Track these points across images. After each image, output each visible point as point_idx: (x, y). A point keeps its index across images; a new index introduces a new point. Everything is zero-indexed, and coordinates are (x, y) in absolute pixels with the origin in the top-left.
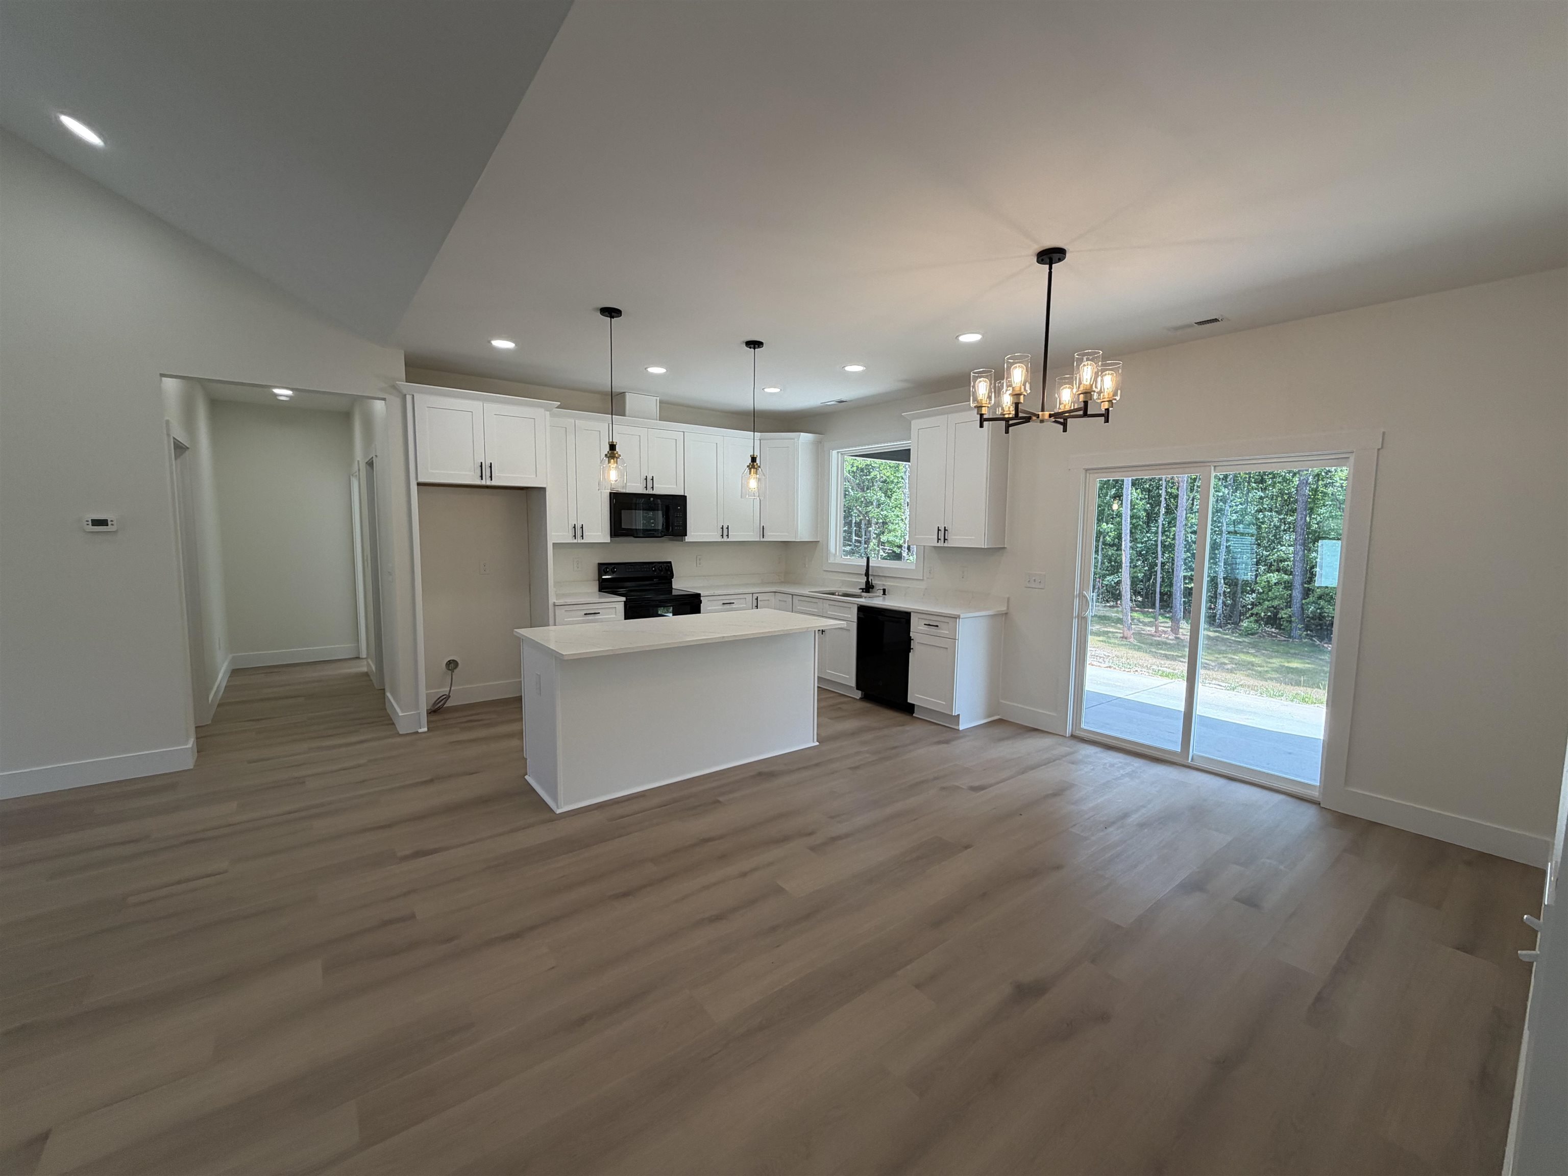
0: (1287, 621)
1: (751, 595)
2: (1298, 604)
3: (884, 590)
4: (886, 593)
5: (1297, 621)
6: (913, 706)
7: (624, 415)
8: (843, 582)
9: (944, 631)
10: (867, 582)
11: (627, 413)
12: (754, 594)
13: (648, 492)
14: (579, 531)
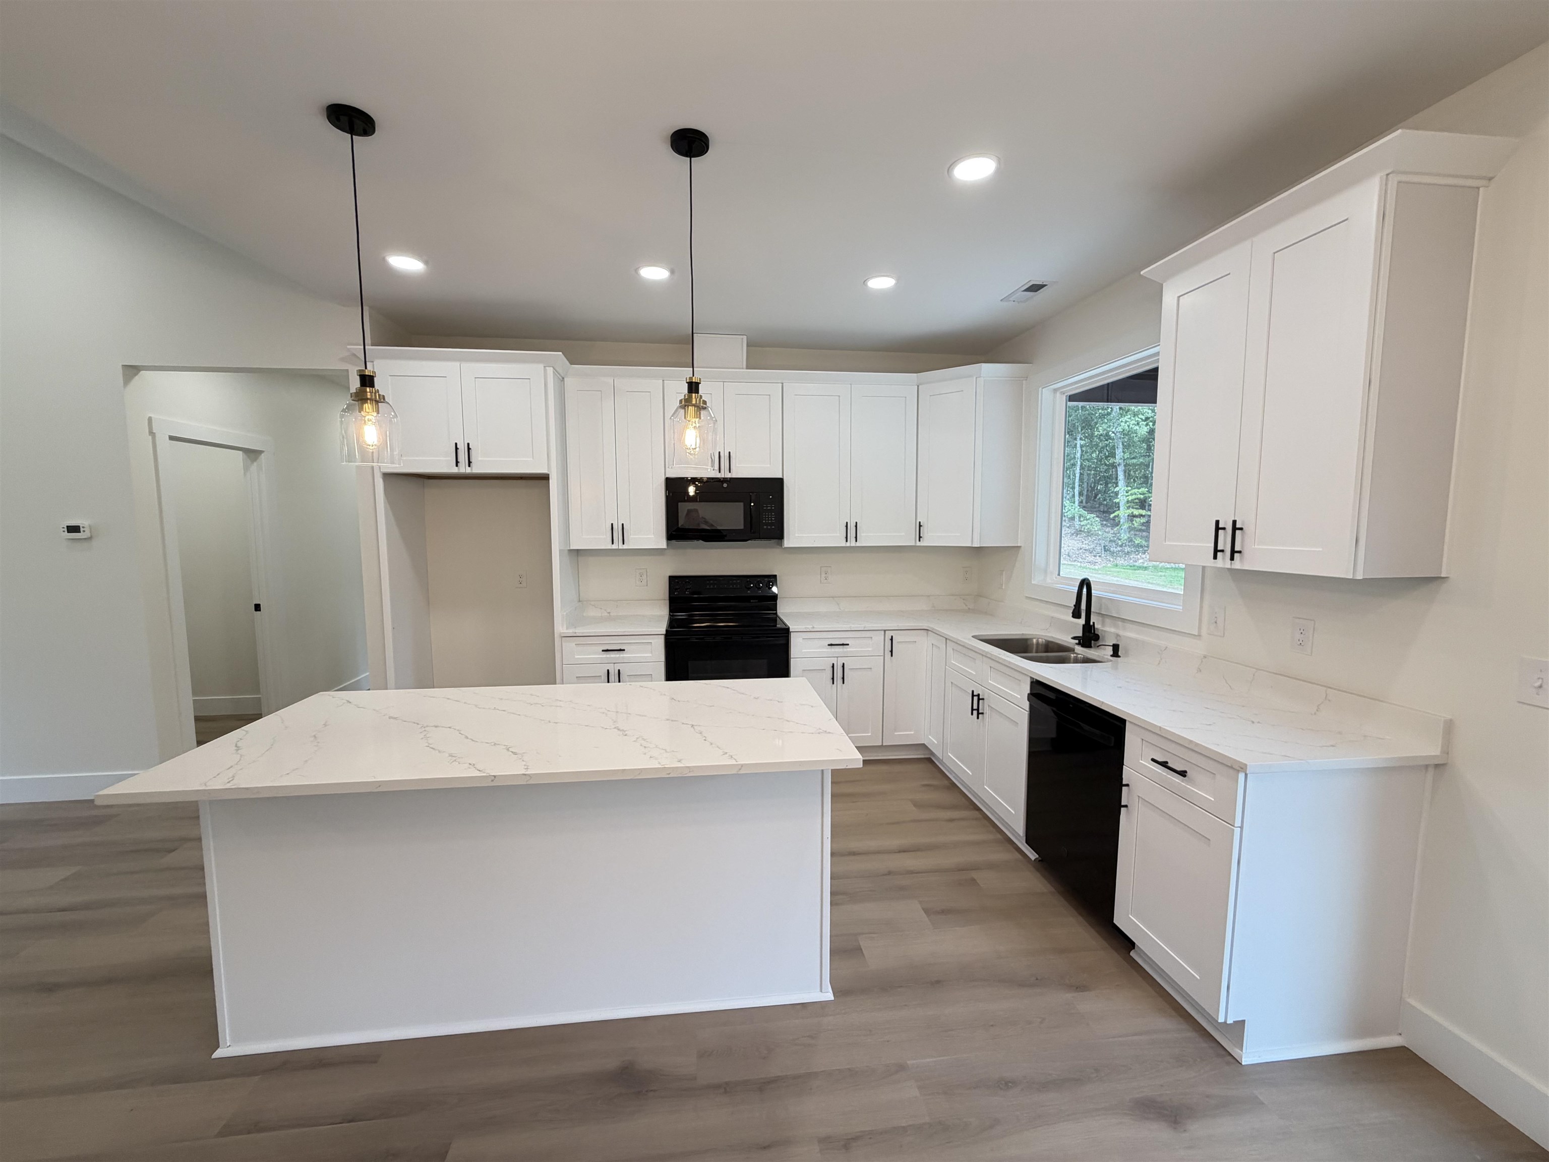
1: (883, 632)
3: (1116, 648)
4: (1120, 654)
8: (1052, 621)
10: (1088, 626)
11: (696, 362)
12: (887, 632)
13: (719, 476)
14: (618, 532)
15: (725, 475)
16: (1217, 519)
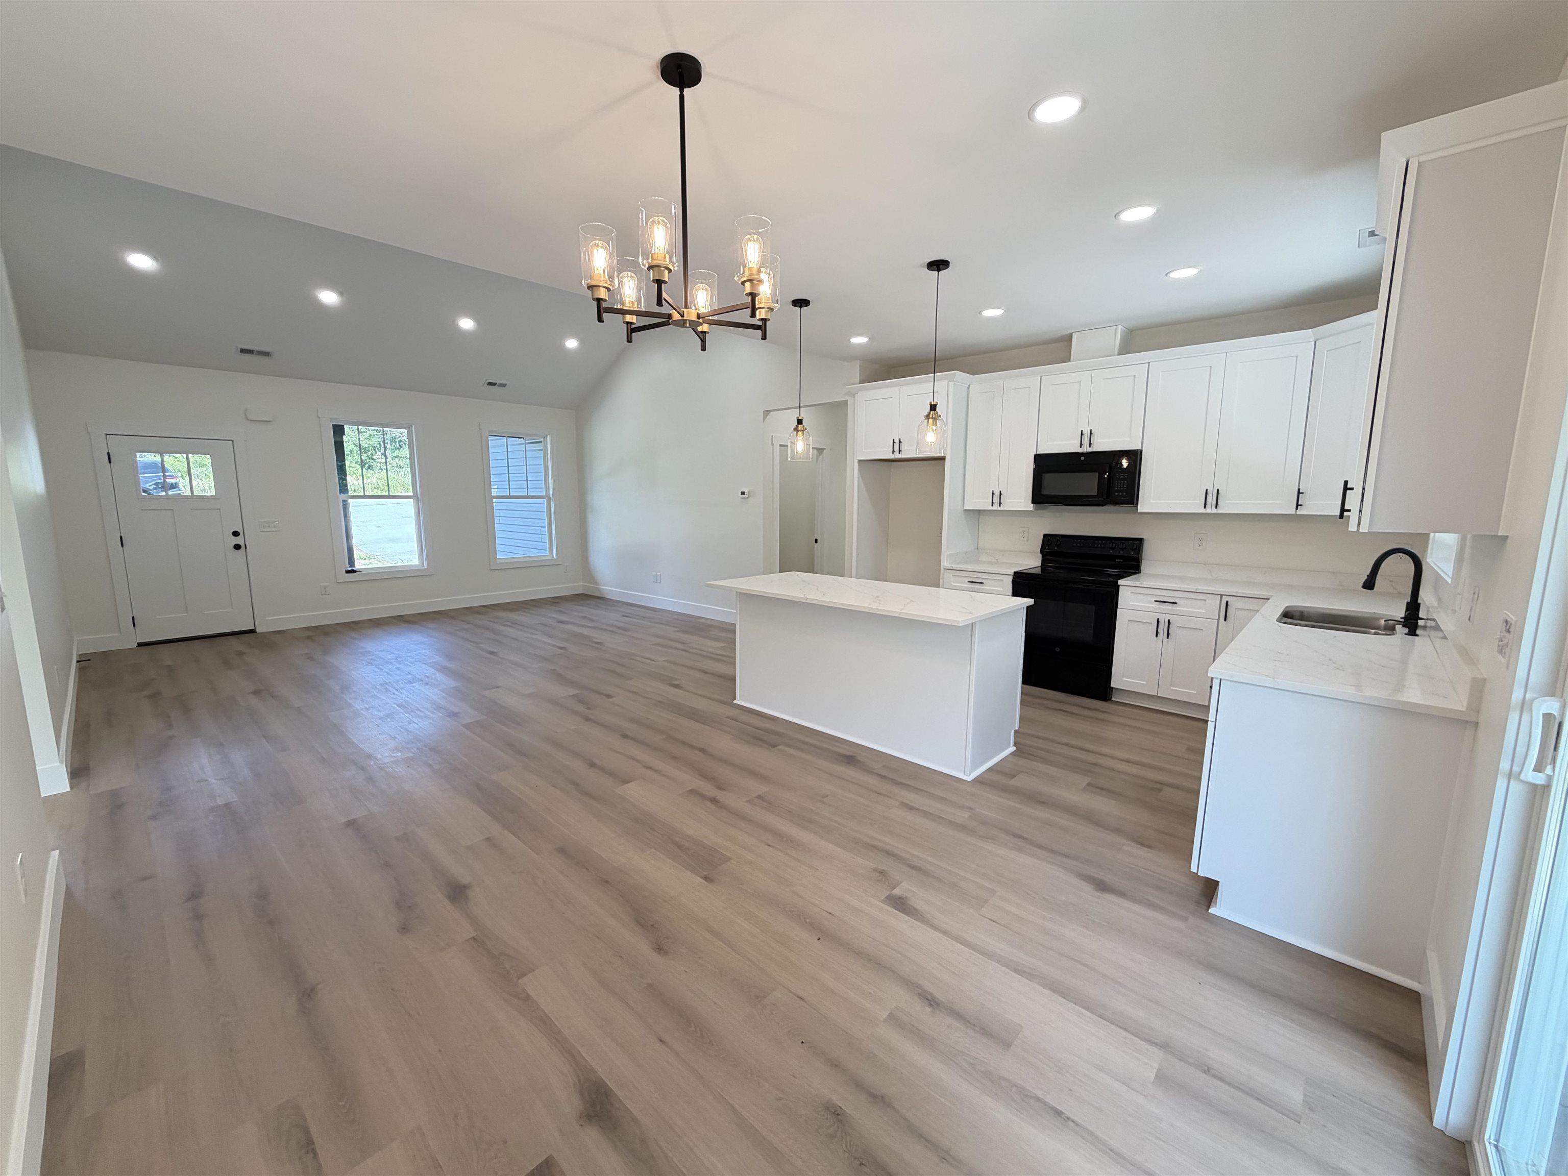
1: (1217, 597)
11: (1073, 357)
12: (1223, 596)
13: (1081, 450)
14: (997, 497)
15: (1086, 449)
16: (1346, 480)
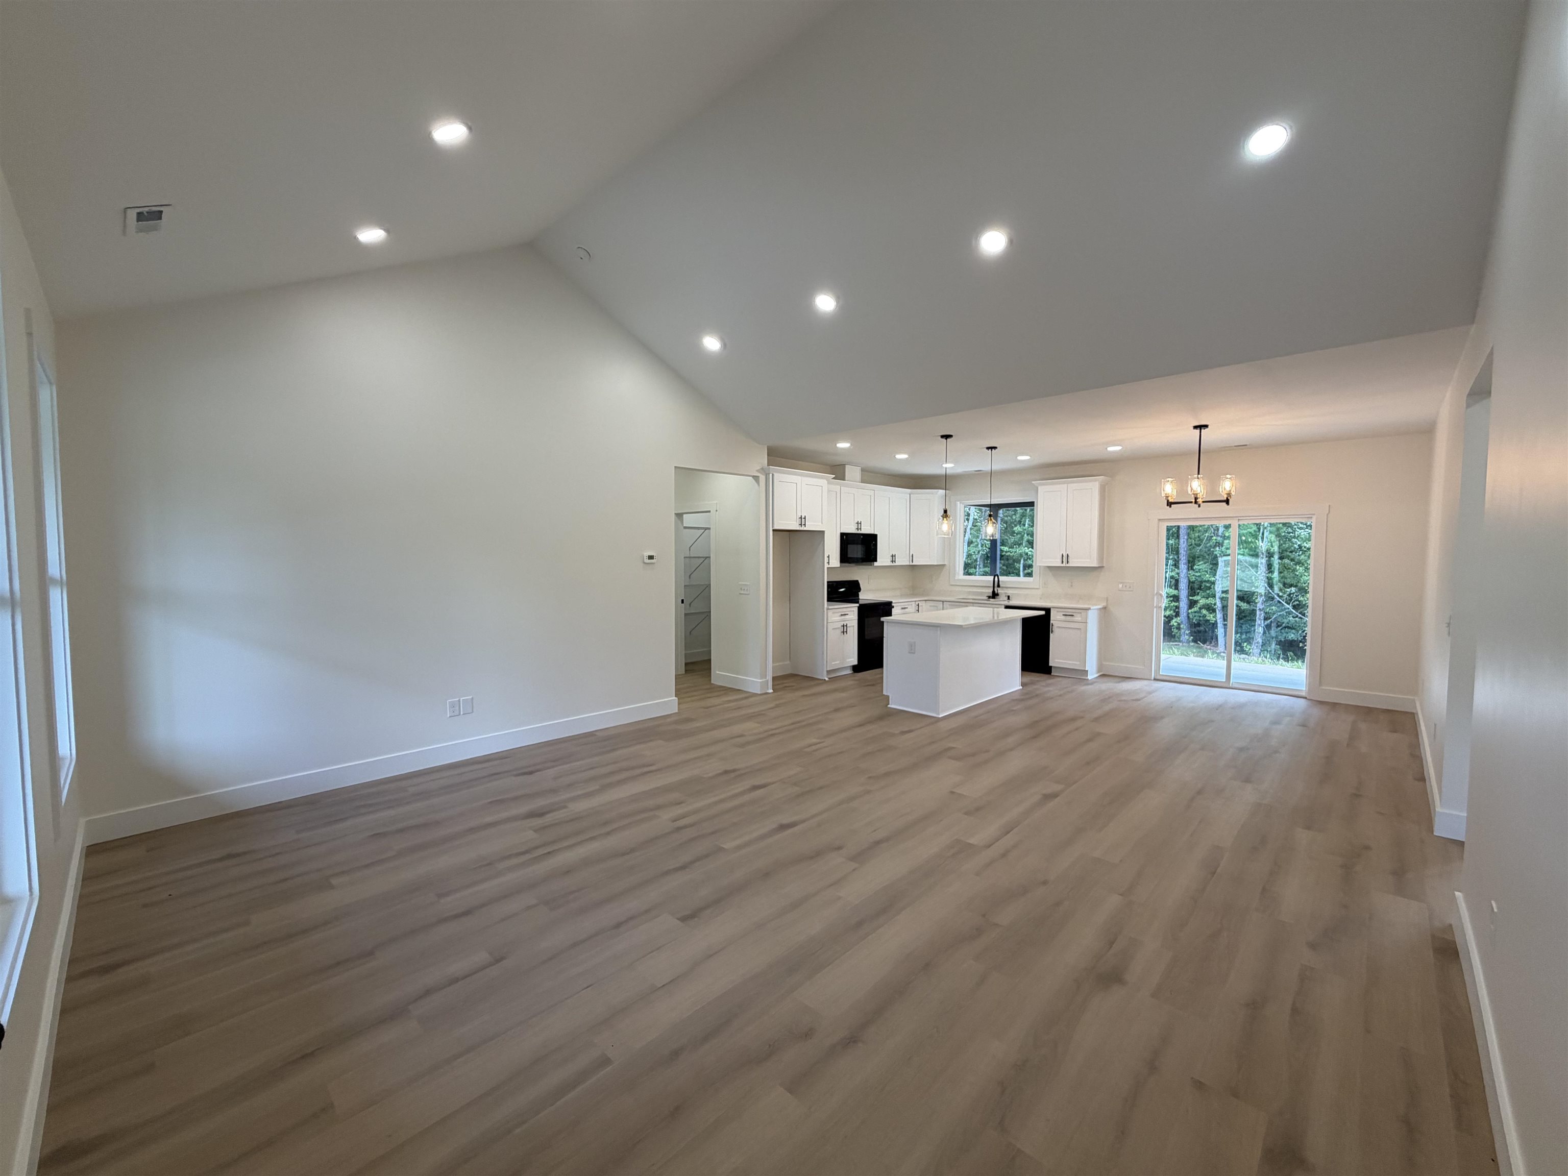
0: (1177, 628)
1: (915, 602)
2: (1184, 614)
3: (1009, 597)
5: (1185, 628)
6: (1051, 667)
7: (844, 479)
8: (969, 593)
9: (1078, 618)
10: (994, 592)
11: (846, 478)
13: (859, 532)
